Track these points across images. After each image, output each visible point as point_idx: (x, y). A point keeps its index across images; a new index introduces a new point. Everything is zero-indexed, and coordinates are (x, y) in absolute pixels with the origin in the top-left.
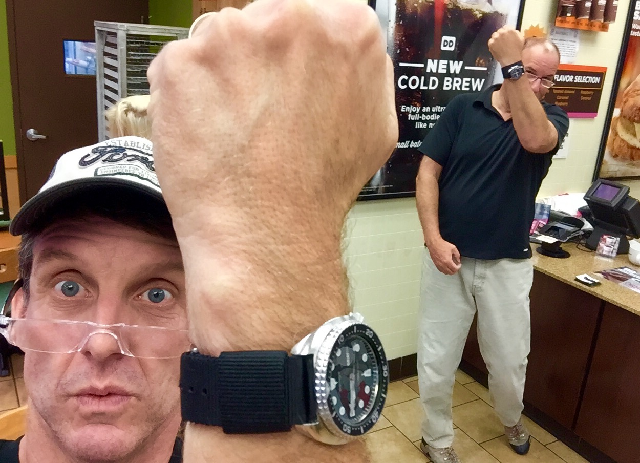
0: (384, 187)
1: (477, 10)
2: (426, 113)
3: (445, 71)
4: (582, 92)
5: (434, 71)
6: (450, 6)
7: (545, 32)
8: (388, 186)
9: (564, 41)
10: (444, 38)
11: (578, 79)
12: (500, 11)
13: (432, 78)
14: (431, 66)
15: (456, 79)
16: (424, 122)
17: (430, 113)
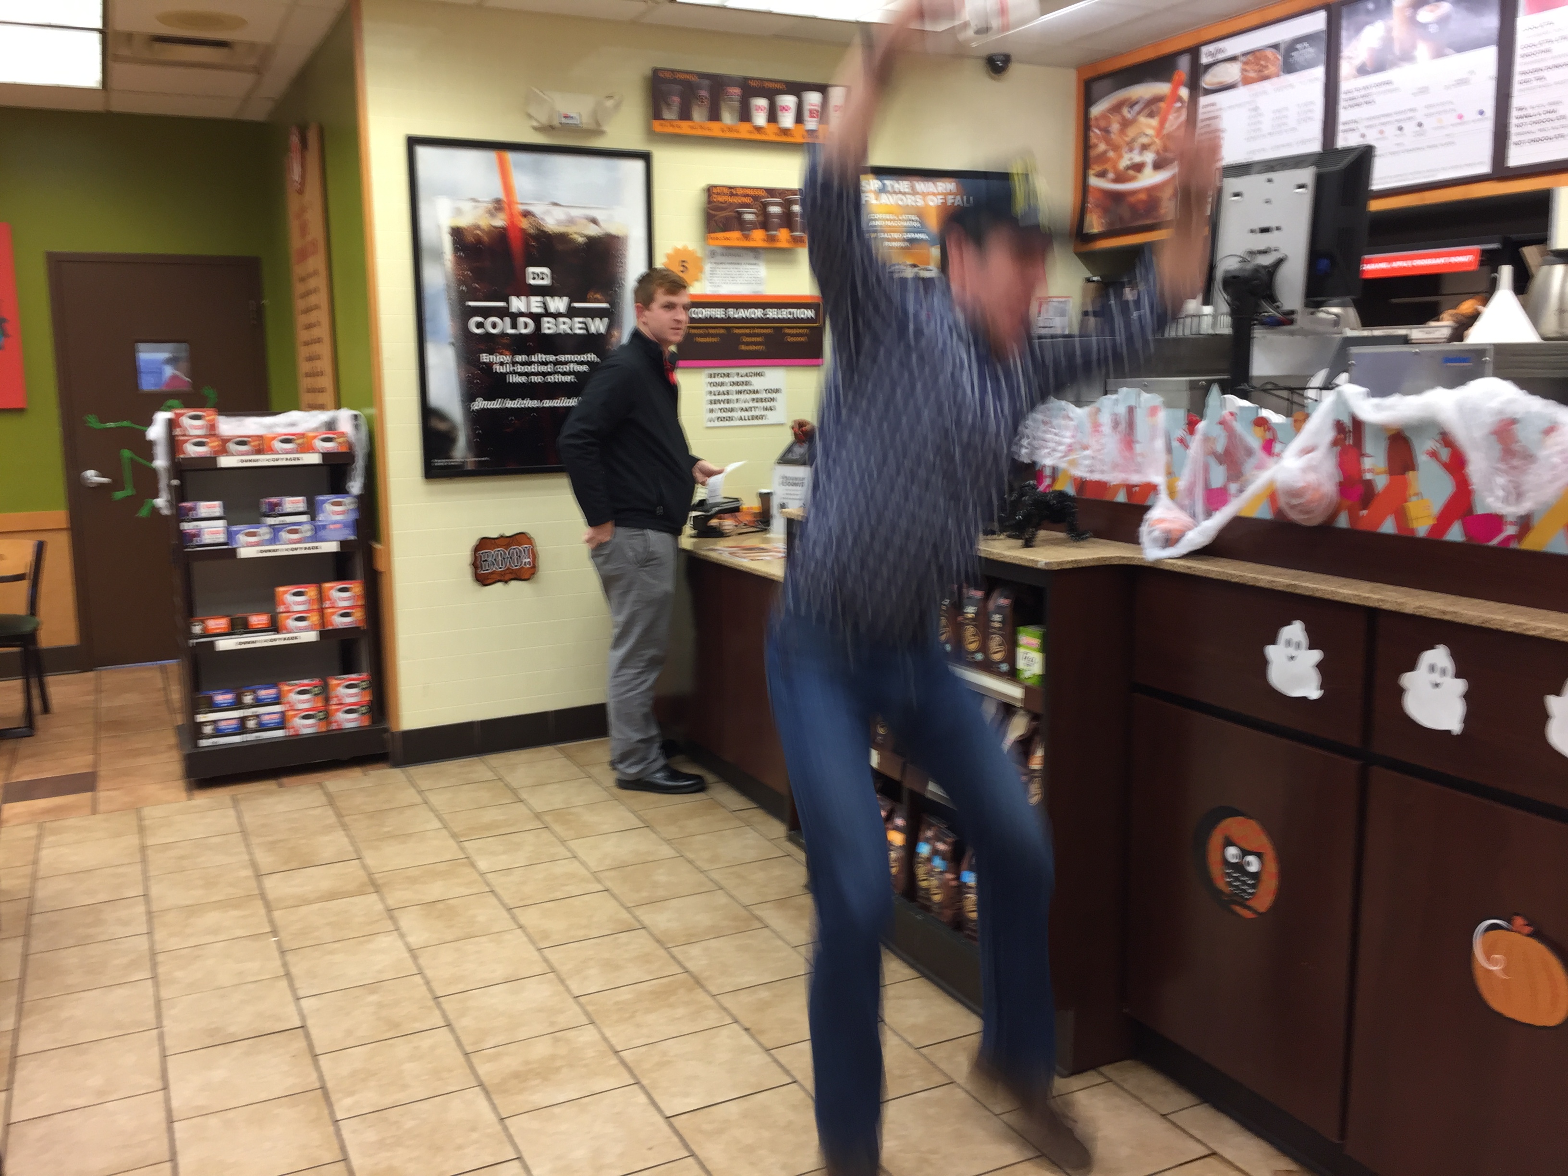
0: (477, 459)
1: (576, 233)
2: (523, 364)
3: (540, 310)
4: (787, 331)
5: (523, 310)
6: (532, 231)
7: (699, 253)
8: (480, 459)
9: (738, 264)
10: (531, 270)
11: (772, 313)
12: (613, 230)
13: (522, 320)
14: (517, 304)
15: (561, 319)
16: (520, 374)
17: (530, 363)
